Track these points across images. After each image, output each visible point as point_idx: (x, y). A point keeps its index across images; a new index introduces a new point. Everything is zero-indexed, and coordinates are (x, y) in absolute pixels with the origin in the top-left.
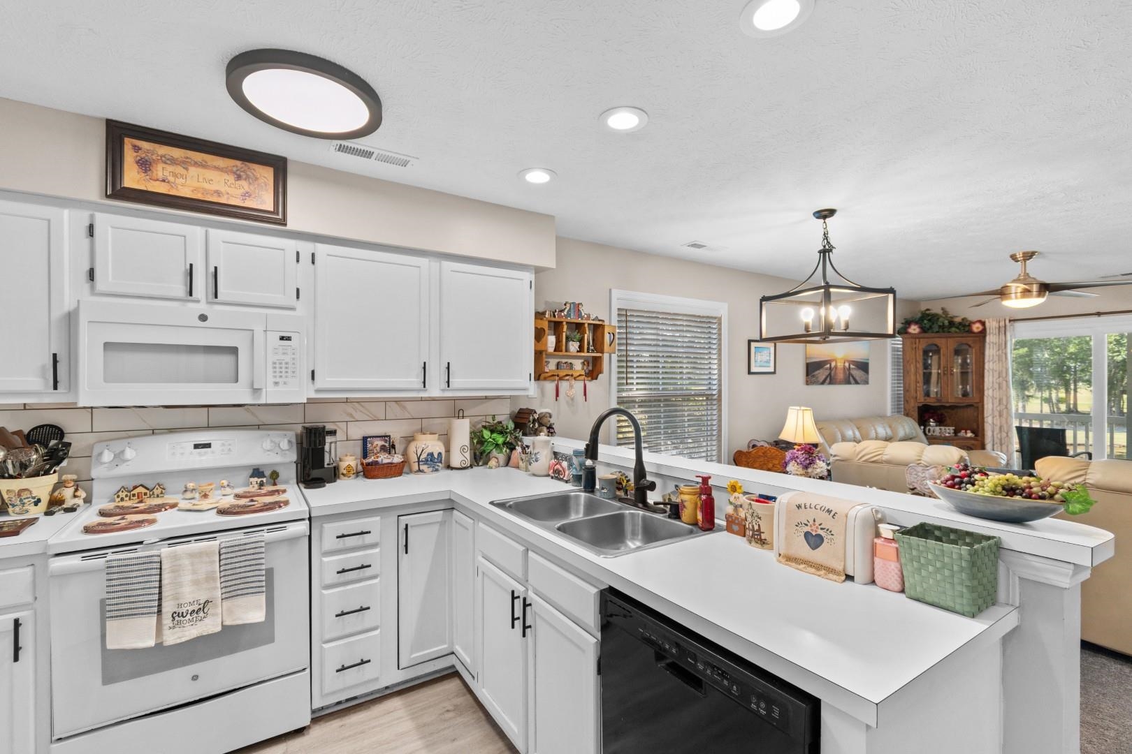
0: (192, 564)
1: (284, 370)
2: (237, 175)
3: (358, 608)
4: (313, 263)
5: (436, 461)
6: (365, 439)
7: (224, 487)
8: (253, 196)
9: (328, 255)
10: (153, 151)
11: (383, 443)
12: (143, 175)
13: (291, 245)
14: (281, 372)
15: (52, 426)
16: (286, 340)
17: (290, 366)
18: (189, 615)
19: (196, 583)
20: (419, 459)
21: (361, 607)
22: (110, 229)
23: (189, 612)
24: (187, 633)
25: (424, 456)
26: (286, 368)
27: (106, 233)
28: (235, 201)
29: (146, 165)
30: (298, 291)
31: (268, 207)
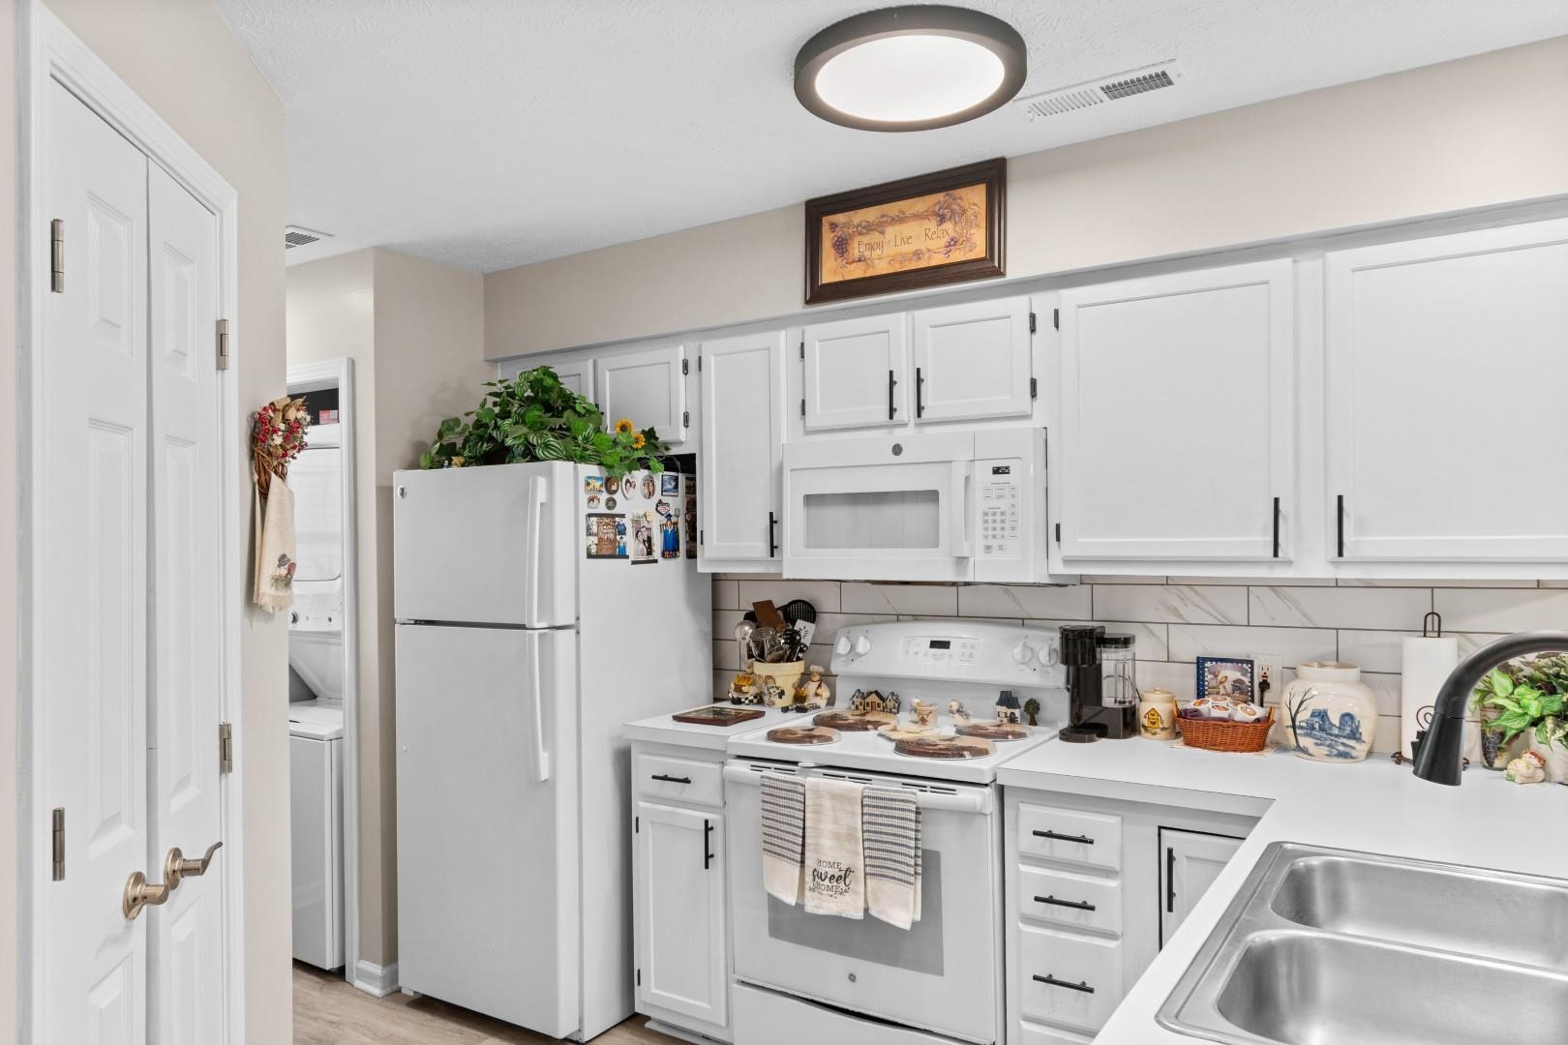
0: (834, 809)
1: (998, 525)
2: (940, 216)
3: (1078, 983)
4: (1057, 326)
5: (1336, 731)
6: (1200, 662)
7: (952, 712)
8: (960, 242)
9: (1080, 307)
10: (849, 223)
11: (1238, 675)
12: (840, 259)
13: (1018, 306)
14: (994, 529)
15: (804, 602)
16: (1003, 473)
17: (1008, 517)
18: (827, 880)
19: (837, 837)
20: (1293, 720)
21: (1084, 983)
22: (817, 343)
23: (829, 876)
24: (825, 905)
25: (1303, 716)
26: (1003, 521)
27: (814, 350)
28: (938, 260)
29: (841, 246)
30: (1033, 383)
31: (980, 251)
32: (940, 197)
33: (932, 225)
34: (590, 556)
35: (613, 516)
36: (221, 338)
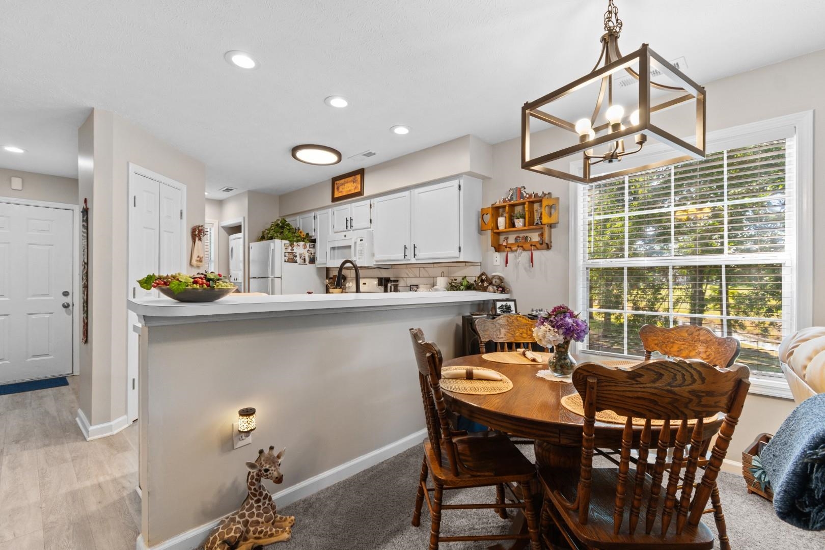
2: (354, 181)
4: (374, 207)
8: (357, 187)
10: (339, 183)
12: (338, 192)
14: (360, 254)
16: (362, 241)
22: (335, 211)
26: (361, 252)
27: (335, 213)
28: (353, 192)
29: (338, 188)
30: (371, 220)
31: (359, 190)
32: (353, 177)
33: (352, 183)
34: (285, 262)
35: (293, 253)
36: (181, 213)
